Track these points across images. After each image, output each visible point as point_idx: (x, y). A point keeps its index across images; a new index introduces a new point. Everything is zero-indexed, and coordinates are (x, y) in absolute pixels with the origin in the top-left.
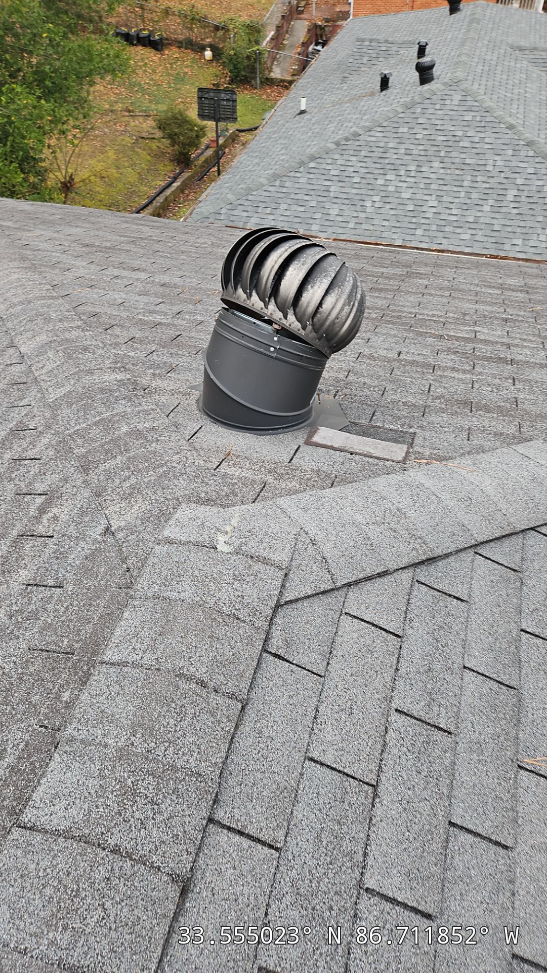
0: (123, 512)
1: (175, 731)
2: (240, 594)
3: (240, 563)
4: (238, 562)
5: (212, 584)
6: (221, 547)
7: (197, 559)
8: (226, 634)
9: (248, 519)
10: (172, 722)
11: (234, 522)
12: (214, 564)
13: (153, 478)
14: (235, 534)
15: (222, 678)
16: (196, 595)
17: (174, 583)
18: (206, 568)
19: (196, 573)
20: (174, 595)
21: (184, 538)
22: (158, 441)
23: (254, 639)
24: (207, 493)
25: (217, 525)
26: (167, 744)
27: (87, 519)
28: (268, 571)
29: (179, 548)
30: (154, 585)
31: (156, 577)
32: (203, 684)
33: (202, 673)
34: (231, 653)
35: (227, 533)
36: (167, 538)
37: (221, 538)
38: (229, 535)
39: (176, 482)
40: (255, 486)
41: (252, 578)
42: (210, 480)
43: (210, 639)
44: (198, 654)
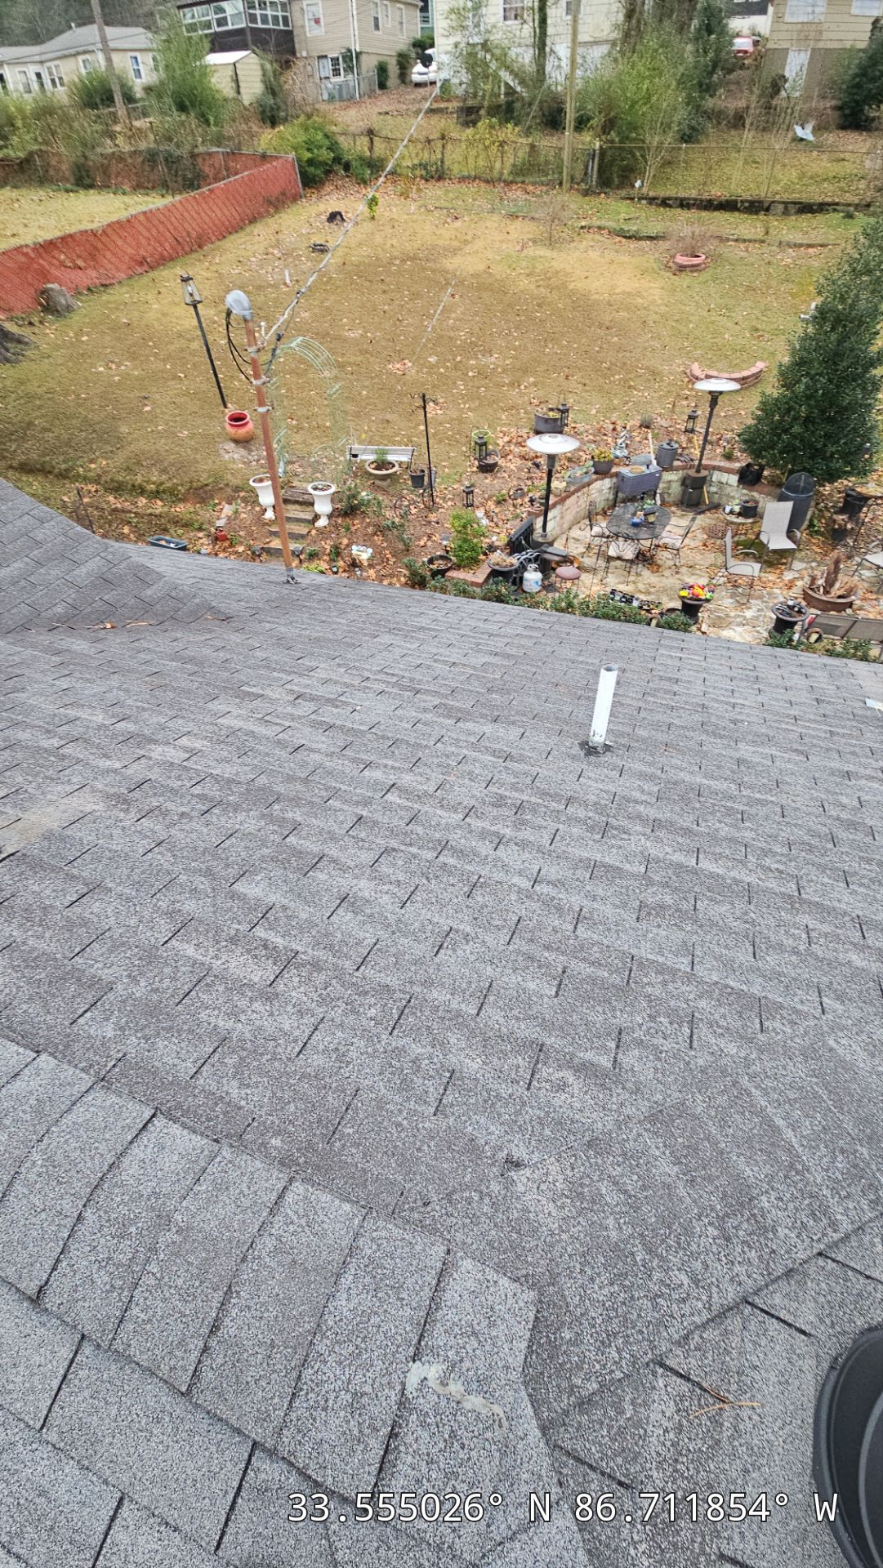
0: (543, 1187)
1: (170, 1287)
2: (330, 1403)
3: (382, 1409)
4: (384, 1404)
5: (352, 1348)
6: (417, 1372)
7: (401, 1319)
8: (274, 1371)
9: (488, 1435)
10: (180, 1282)
11: (474, 1402)
12: (385, 1355)
13: (613, 1234)
14: (443, 1403)
15: (220, 1361)
16: (338, 1318)
17: (367, 1280)
18: (380, 1337)
19: (375, 1320)
20: (347, 1280)
21: (449, 1296)
22: (728, 1239)
23: (265, 1424)
24: (575, 1343)
25: (467, 1364)
26: (158, 1275)
27: (547, 1132)
28: (367, 1468)
29: (427, 1289)
30: (375, 1247)
31: (388, 1249)
32: (214, 1329)
33: (229, 1328)
34: (249, 1379)
35: (444, 1384)
36: (455, 1266)
37: (432, 1371)
38: (440, 1389)
39: (604, 1278)
40: (619, 1460)
41: (356, 1432)
42: (619, 1351)
43: (269, 1342)
44: (253, 1321)
